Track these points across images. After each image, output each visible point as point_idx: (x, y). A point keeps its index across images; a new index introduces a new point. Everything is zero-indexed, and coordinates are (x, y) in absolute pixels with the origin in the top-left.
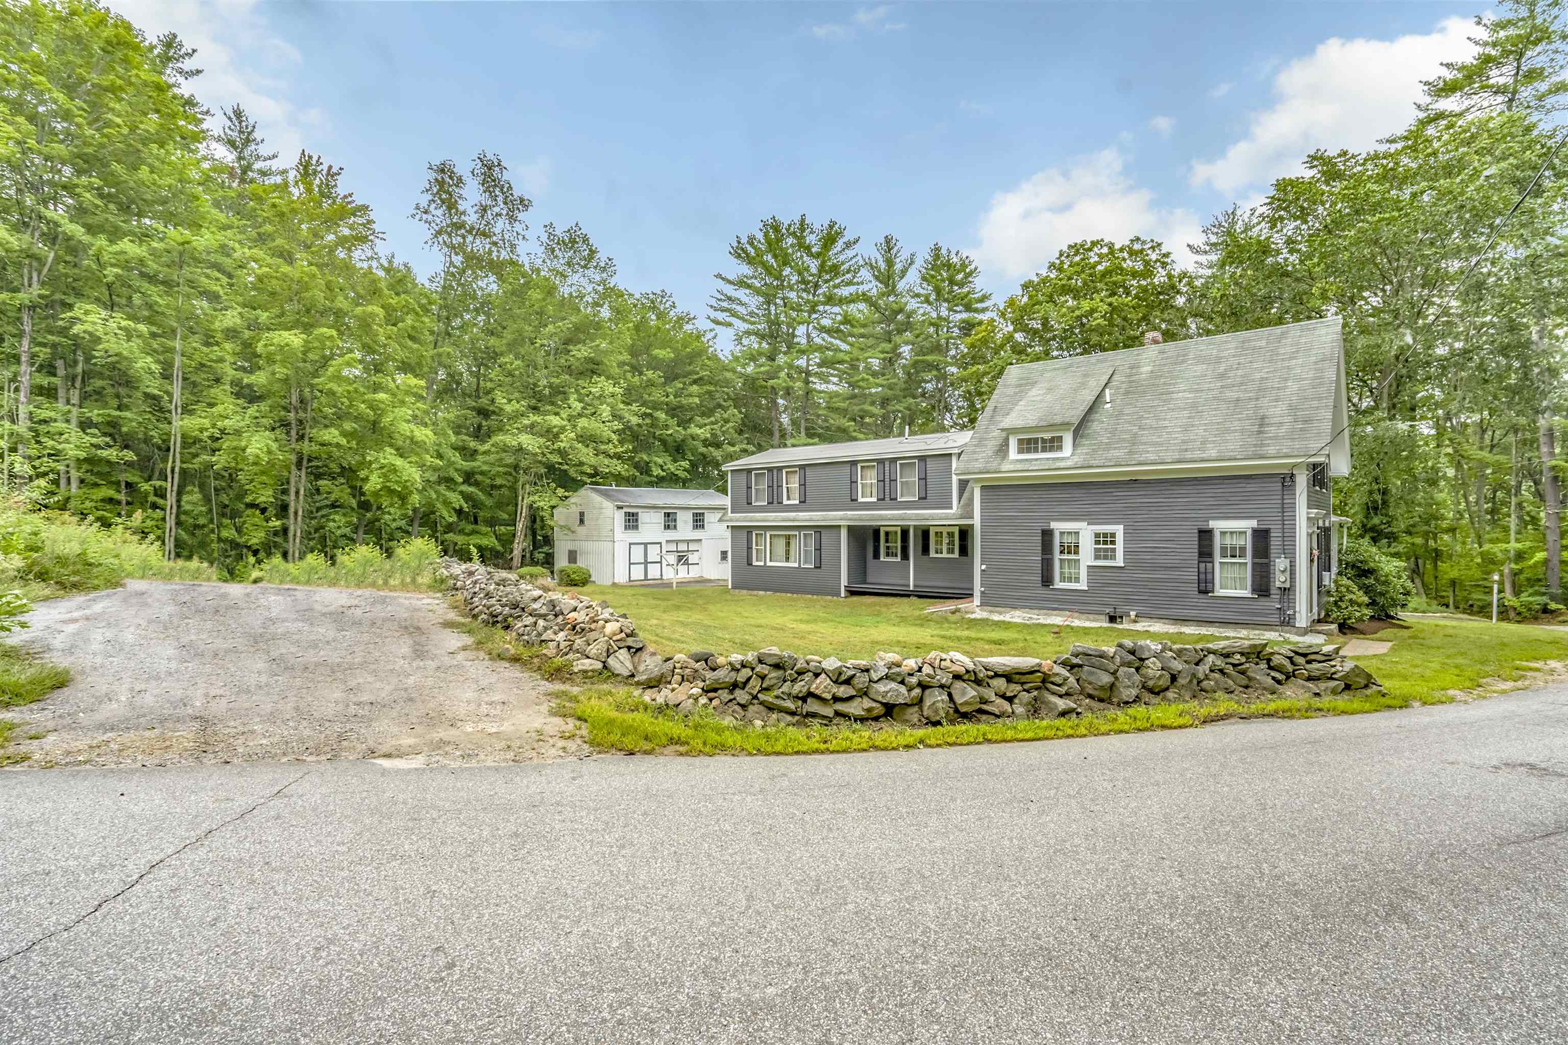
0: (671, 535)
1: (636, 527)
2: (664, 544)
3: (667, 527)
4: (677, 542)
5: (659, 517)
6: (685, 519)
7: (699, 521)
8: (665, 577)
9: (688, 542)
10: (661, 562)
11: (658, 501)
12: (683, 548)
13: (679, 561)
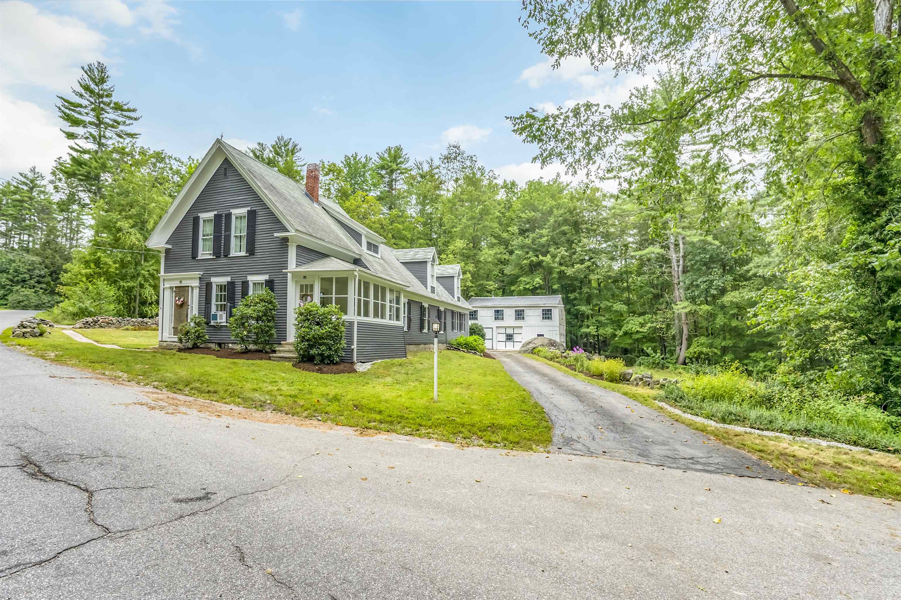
0: (500, 323)
1: (476, 319)
2: (495, 329)
3: (497, 319)
4: (506, 328)
5: (491, 313)
6: (509, 315)
7: (520, 314)
8: (494, 348)
9: (514, 328)
10: (492, 339)
11: (490, 304)
12: (510, 331)
13: (507, 339)
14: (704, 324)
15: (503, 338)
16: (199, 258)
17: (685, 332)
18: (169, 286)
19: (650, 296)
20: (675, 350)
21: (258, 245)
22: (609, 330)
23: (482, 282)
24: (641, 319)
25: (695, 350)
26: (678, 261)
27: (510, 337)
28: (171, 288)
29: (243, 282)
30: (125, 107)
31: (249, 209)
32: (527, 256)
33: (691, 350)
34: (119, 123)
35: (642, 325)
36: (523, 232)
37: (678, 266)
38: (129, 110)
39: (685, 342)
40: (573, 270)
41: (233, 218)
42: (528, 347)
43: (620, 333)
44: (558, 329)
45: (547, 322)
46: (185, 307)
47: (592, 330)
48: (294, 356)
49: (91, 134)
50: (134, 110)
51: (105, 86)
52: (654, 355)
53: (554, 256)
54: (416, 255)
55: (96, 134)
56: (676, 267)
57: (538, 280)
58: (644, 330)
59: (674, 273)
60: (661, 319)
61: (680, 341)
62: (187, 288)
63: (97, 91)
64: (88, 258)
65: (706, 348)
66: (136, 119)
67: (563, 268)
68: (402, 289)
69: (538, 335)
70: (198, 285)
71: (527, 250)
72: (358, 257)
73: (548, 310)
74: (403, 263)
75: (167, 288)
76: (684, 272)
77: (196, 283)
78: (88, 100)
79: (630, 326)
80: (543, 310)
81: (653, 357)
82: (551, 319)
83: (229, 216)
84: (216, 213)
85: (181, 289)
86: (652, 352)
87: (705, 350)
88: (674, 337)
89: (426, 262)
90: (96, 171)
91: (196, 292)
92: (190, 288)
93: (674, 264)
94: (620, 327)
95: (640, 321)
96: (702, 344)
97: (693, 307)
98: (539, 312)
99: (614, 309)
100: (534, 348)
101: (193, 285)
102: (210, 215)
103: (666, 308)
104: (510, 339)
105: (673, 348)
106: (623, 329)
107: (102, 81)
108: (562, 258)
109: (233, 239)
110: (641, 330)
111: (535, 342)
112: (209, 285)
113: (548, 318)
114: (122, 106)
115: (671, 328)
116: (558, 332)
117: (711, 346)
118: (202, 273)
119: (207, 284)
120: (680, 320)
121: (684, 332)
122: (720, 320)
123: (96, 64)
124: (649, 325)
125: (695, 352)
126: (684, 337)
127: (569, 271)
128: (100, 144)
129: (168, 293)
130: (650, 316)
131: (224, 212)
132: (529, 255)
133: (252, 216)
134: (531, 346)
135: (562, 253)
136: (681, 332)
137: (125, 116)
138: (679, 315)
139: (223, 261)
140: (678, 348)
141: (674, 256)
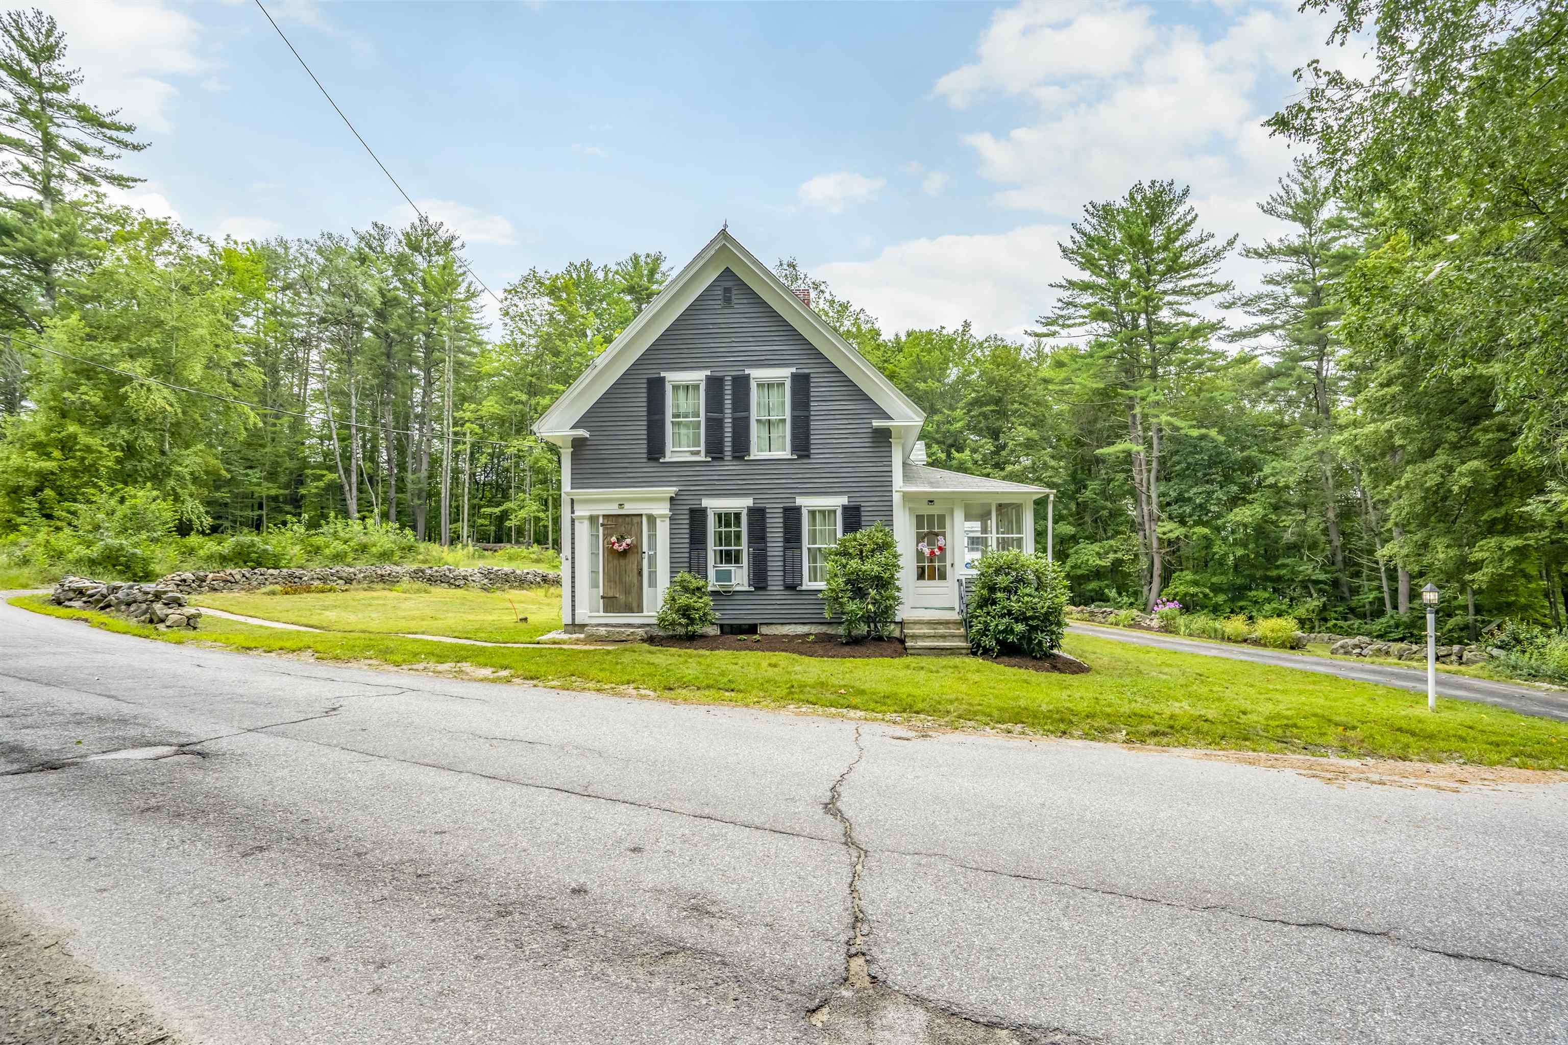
16: (667, 459)
17: (1158, 565)
18: (588, 514)
21: (814, 439)
28: (593, 519)
29: (786, 510)
30: (110, 120)
31: (794, 370)
34: (85, 150)
38: (118, 127)
41: (753, 385)
46: (632, 559)
48: (964, 644)
49: (26, 168)
50: (129, 129)
51: (55, 67)
55: (37, 168)
62: (635, 520)
63: (35, 74)
64: (41, 436)
66: (135, 148)
70: (667, 512)
75: (582, 518)
76: (1161, 479)
77: (662, 509)
78: (11, 91)
83: (742, 384)
84: (708, 373)
85: (620, 520)
90: (50, 250)
91: (663, 529)
92: (644, 519)
101: (655, 512)
102: (699, 376)
107: (49, 54)
109: (754, 426)
112: (698, 516)
114: (100, 117)
118: (675, 490)
119: (693, 512)
123: (31, 14)
126: (1157, 573)
128: (46, 191)
129: (583, 530)
131: (728, 374)
133: (801, 384)
137: (111, 138)
139: (729, 466)
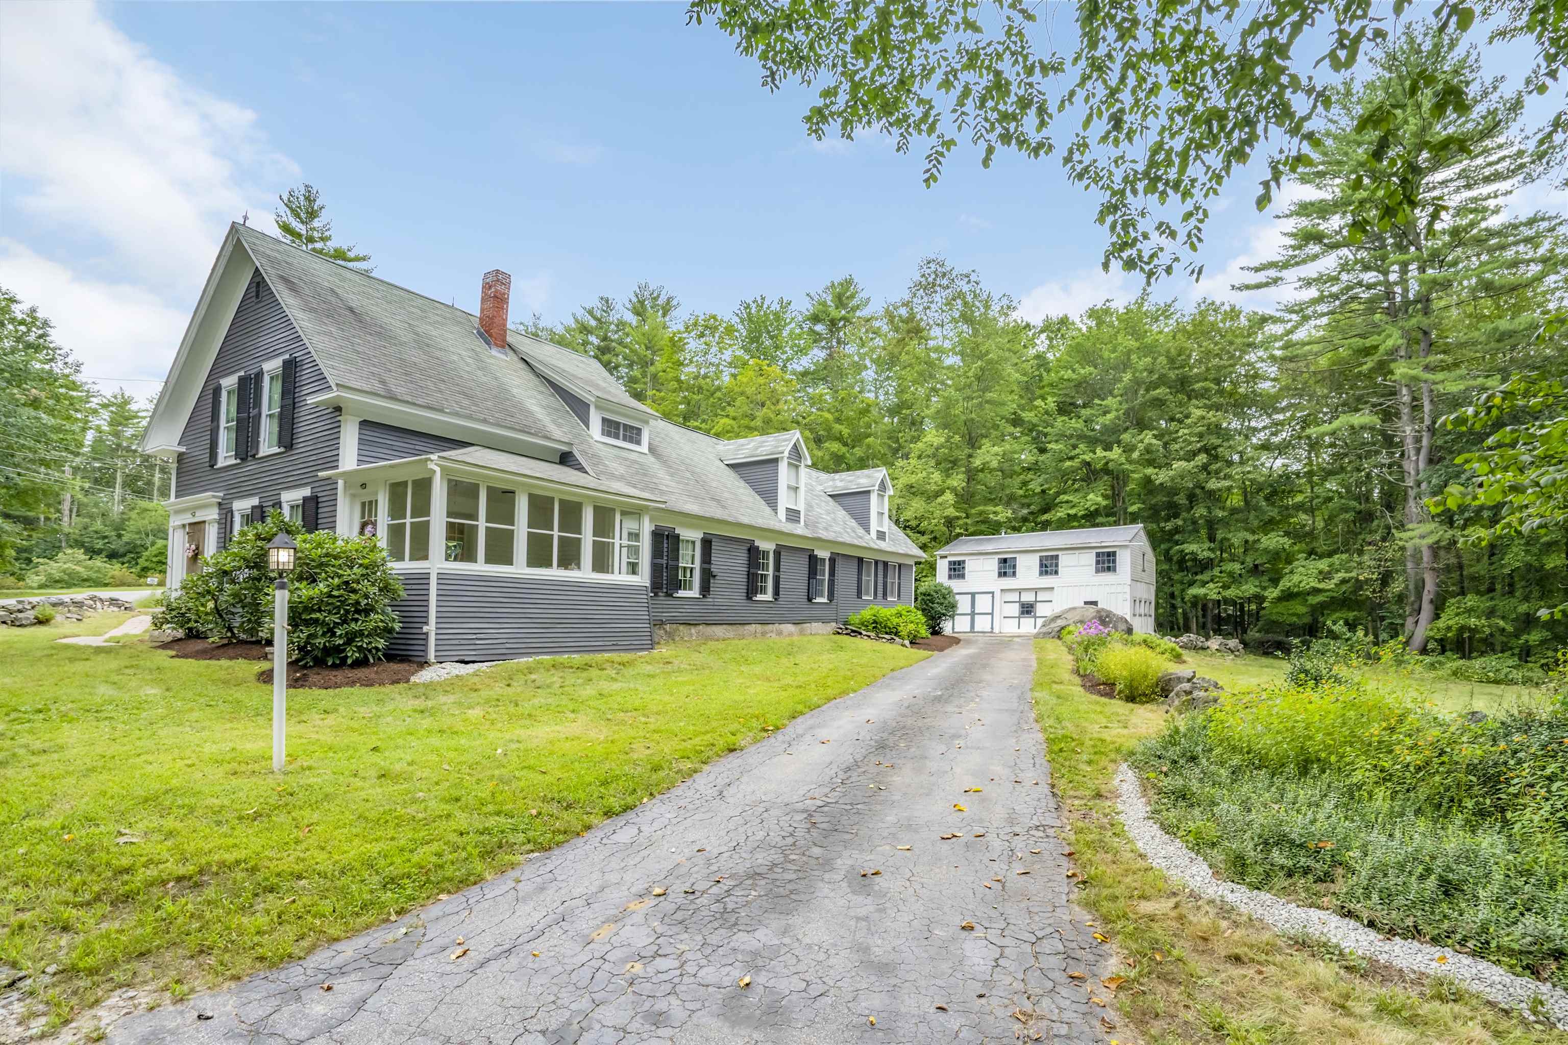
0: (1008, 583)
1: (962, 576)
2: (998, 595)
3: (1002, 574)
4: (1020, 591)
5: (992, 564)
6: (1028, 567)
7: (1049, 566)
8: (996, 630)
9: (1036, 591)
10: (992, 614)
11: (989, 547)
12: (1028, 597)
13: (1023, 613)
14: (1481, 569)
15: (1015, 609)
16: (218, 466)
17: (1430, 586)
18: (180, 523)
19: (1349, 516)
20: (1403, 625)
21: (300, 426)
22: (1249, 588)
23: (981, 508)
24: (1323, 565)
25: (1450, 623)
26: (1418, 440)
27: (1027, 609)
28: (183, 526)
30: (351, 255)
31: (287, 357)
32: (1073, 453)
33: (1441, 624)
35: (1325, 576)
36: (1066, 408)
37: (1418, 451)
38: (357, 259)
39: (1426, 608)
40: (1171, 473)
41: (266, 379)
42: (1053, 625)
43: (1272, 593)
44: (1128, 589)
45: (1107, 578)
47: (1211, 592)
51: (316, 223)
52: (1348, 635)
53: (1129, 449)
54: (757, 449)
56: (1412, 453)
57: (1095, 499)
58: (1330, 585)
59: (1408, 466)
60: (1373, 563)
61: (1416, 606)
62: (202, 525)
65: (1478, 617)
67: (1150, 471)
68: (647, 507)
69: (1086, 603)
70: (216, 517)
71: (1073, 441)
72: (565, 448)
73: (1109, 554)
74: (731, 466)
75: (177, 527)
76: (1431, 461)
77: (214, 514)
79: (1296, 578)
80: (1098, 555)
81: (1347, 640)
82: (1115, 570)
83: (259, 377)
84: (240, 375)
85: (196, 527)
86: (1345, 629)
87: (1473, 622)
88: (1401, 598)
89: (776, 461)
91: (214, 531)
92: (206, 525)
93: (1410, 447)
94: (1275, 581)
95: (1321, 567)
96: (1469, 611)
97: (1443, 534)
98: (1090, 558)
99: (1262, 546)
100: (1063, 628)
101: (210, 518)
102: (234, 380)
103: (1384, 539)
104: (1028, 612)
105: (1399, 621)
106: (1284, 584)
107: (312, 214)
108: (1148, 450)
109: (263, 422)
110: (1321, 586)
111: (1068, 616)
112: (230, 517)
113: (1109, 569)
114: (344, 253)
115: (1394, 580)
116: (1128, 596)
117: (1491, 613)
118: (221, 494)
119: (228, 514)
120: (1418, 562)
121: (1427, 587)
122: (1515, 558)
123: (302, 189)
124: (1341, 575)
125: (1449, 628)
126: (1426, 598)
127: (1161, 477)
129: (178, 537)
130: (1344, 556)
131: (252, 371)
132: (1077, 451)
133: (288, 370)
134: (1060, 623)
135: (1146, 441)
136: (1420, 587)
138: (1417, 551)
139: (250, 466)
140: (1410, 621)
141: (1408, 429)
